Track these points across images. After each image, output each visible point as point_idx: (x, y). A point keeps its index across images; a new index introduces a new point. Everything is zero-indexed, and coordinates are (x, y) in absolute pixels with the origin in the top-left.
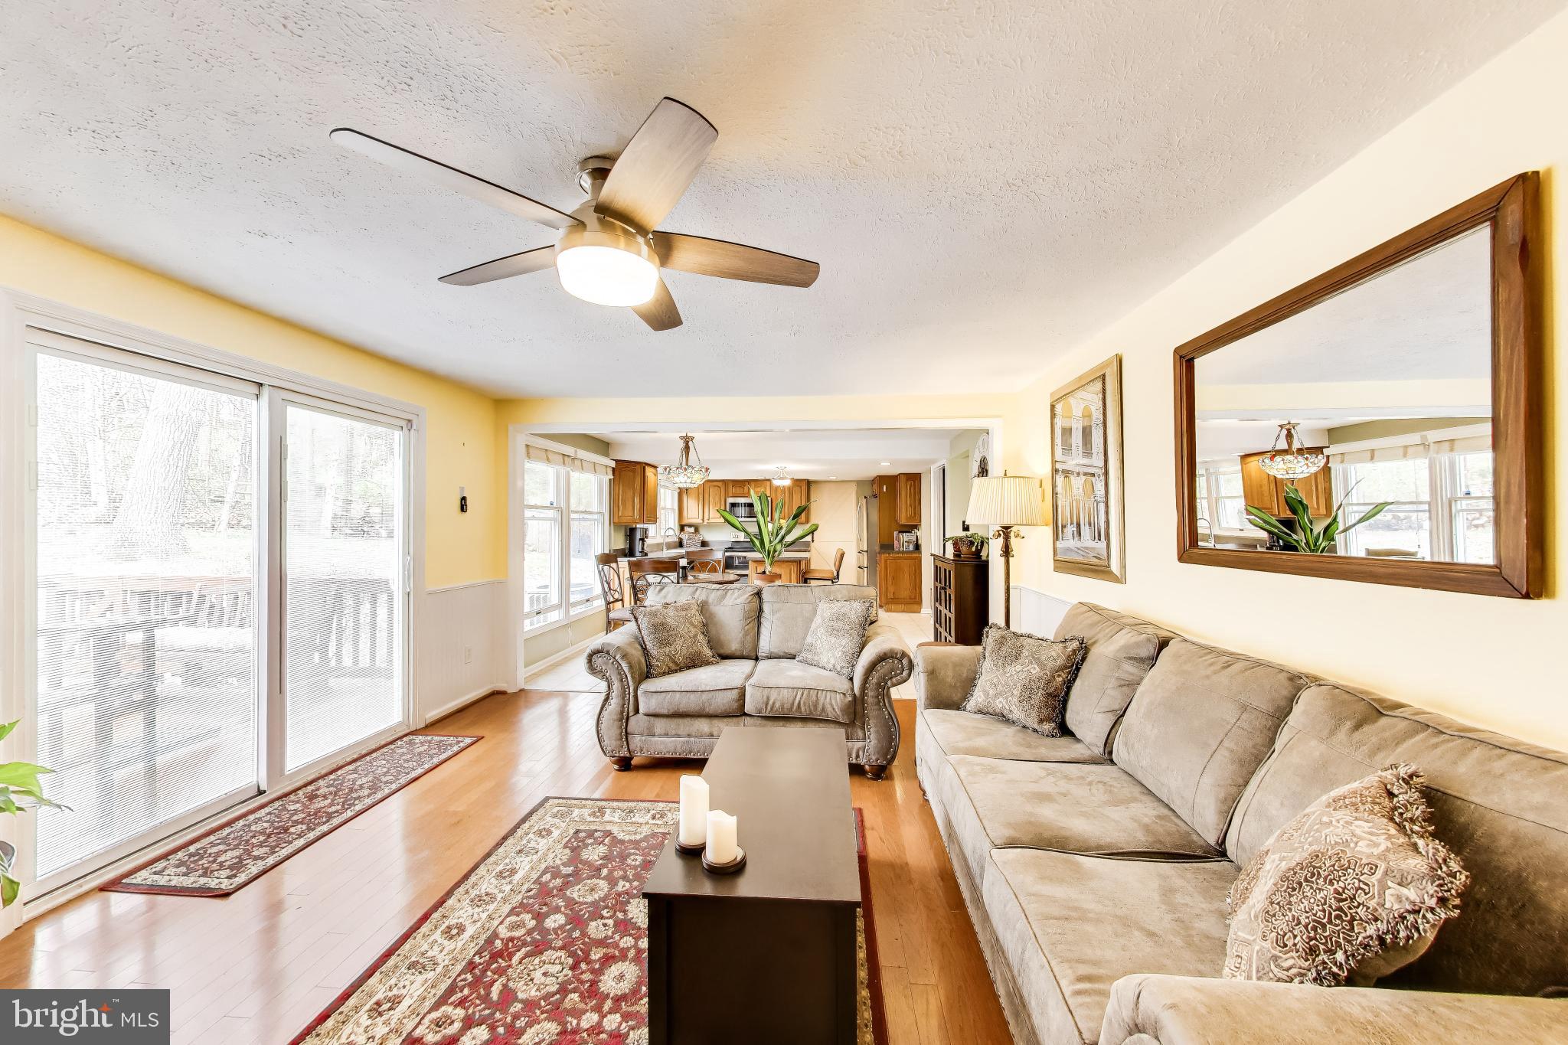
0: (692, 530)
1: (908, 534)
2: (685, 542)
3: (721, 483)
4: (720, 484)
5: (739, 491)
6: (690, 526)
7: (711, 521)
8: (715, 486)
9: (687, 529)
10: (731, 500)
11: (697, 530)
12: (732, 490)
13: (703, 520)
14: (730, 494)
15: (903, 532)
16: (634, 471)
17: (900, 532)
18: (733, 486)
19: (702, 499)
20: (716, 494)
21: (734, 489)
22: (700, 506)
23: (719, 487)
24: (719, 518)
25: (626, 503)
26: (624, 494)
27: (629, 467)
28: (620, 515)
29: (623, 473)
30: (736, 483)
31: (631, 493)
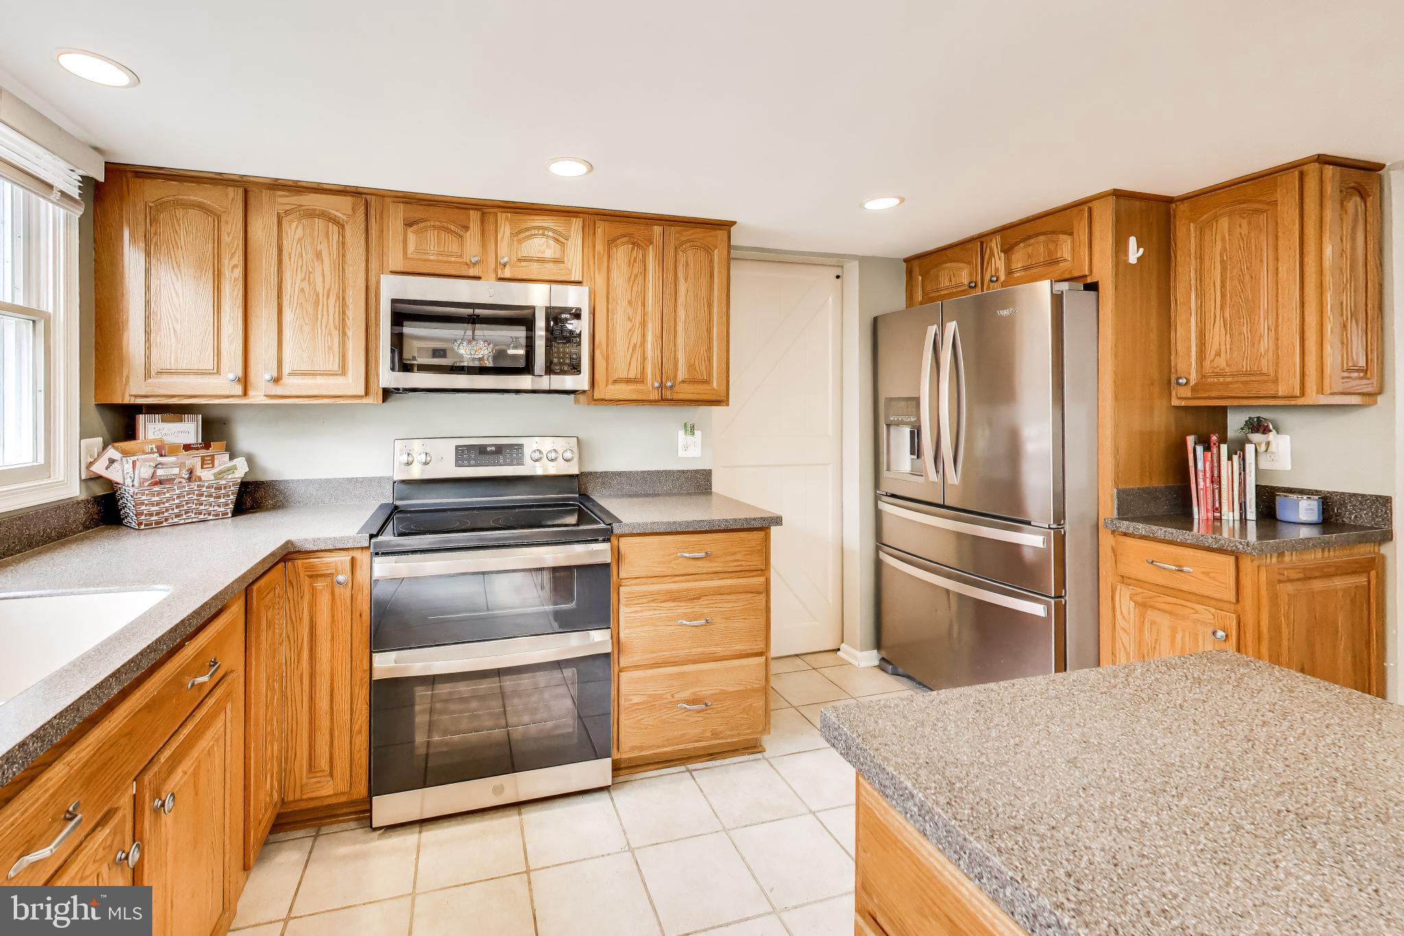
0: (187, 431)
3: (347, 201)
4: (340, 207)
5: (433, 245)
6: (173, 411)
7: (293, 385)
8: (311, 214)
9: (153, 429)
10: (392, 288)
11: (212, 437)
13: (245, 381)
14: (395, 260)
18: (409, 224)
19: (238, 273)
20: (318, 255)
21: (412, 237)
22: (226, 305)
23: (337, 221)
24: (331, 374)
30: (425, 209)
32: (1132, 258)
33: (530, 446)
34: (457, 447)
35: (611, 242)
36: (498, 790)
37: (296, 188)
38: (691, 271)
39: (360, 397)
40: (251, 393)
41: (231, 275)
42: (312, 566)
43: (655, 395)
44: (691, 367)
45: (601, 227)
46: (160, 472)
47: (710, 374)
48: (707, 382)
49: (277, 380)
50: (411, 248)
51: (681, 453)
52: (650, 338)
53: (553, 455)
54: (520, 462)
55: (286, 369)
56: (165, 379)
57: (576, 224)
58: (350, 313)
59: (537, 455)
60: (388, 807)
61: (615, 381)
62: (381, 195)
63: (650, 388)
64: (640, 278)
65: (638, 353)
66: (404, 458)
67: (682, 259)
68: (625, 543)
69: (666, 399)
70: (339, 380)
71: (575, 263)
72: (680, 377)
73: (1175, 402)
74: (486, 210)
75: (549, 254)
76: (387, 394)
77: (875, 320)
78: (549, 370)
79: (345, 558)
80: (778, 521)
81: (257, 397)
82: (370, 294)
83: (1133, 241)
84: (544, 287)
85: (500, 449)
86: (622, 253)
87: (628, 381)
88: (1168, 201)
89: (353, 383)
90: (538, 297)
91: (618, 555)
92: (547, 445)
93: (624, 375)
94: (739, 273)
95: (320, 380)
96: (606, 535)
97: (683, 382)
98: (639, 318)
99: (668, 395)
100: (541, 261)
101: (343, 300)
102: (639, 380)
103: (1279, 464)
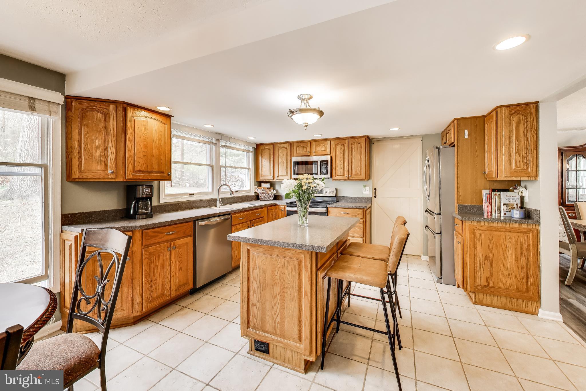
1: (508, 194)
2: (261, 197)
3: (287, 144)
4: (286, 145)
5: (302, 150)
6: (266, 182)
7: (280, 178)
8: (283, 147)
9: (263, 185)
10: (294, 159)
11: (270, 186)
12: (296, 151)
13: (274, 177)
14: (295, 154)
15: (499, 191)
16: (106, 113)
17: (494, 190)
18: (297, 147)
19: (273, 159)
20: (284, 155)
21: (298, 149)
22: (271, 165)
23: (286, 148)
24: (285, 176)
25: (92, 154)
26: (89, 141)
27: (96, 107)
28: (83, 168)
29: (87, 115)
30: (300, 144)
31: (101, 141)
32: (466, 136)
33: (324, 190)
35: (336, 145)
38: (356, 149)
40: (274, 179)
41: (272, 159)
42: (278, 207)
43: (347, 178)
44: (356, 172)
45: (334, 142)
46: (263, 192)
47: (361, 173)
48: (360, 175)
49: (278, 177)
50: (298, 151)
51: (364, 193)
52: (346, 166)
53: (330, 192)
54: (322, 193)
55: (279, 175)
56: (264, 177)
57: (329, 142)
58: (288, 165)
59: (326, 192)
61: (338, 175)
62: (293, 142)
64: (343, 152)
65: (343, 169)
67: (353, 146)
68: (330, 209)
71: (328, 152)
72: (353, 174)
74: (311, 142)
75: (323, 149)
78: (321, 174)
79: (283, 207)
81: (276, 180)
82: (291, 161)
83: (466, 132)
86: (339, 147)
87: (341, 175)
89: (288, 177)
90: (318, 159)
91: (329, 211)
92: (328, 190)
98: (343, 161)
99: (350, 178)
100: (322, 151)
101: (287, 162)
102: (344, 175)
103: (526, 200)
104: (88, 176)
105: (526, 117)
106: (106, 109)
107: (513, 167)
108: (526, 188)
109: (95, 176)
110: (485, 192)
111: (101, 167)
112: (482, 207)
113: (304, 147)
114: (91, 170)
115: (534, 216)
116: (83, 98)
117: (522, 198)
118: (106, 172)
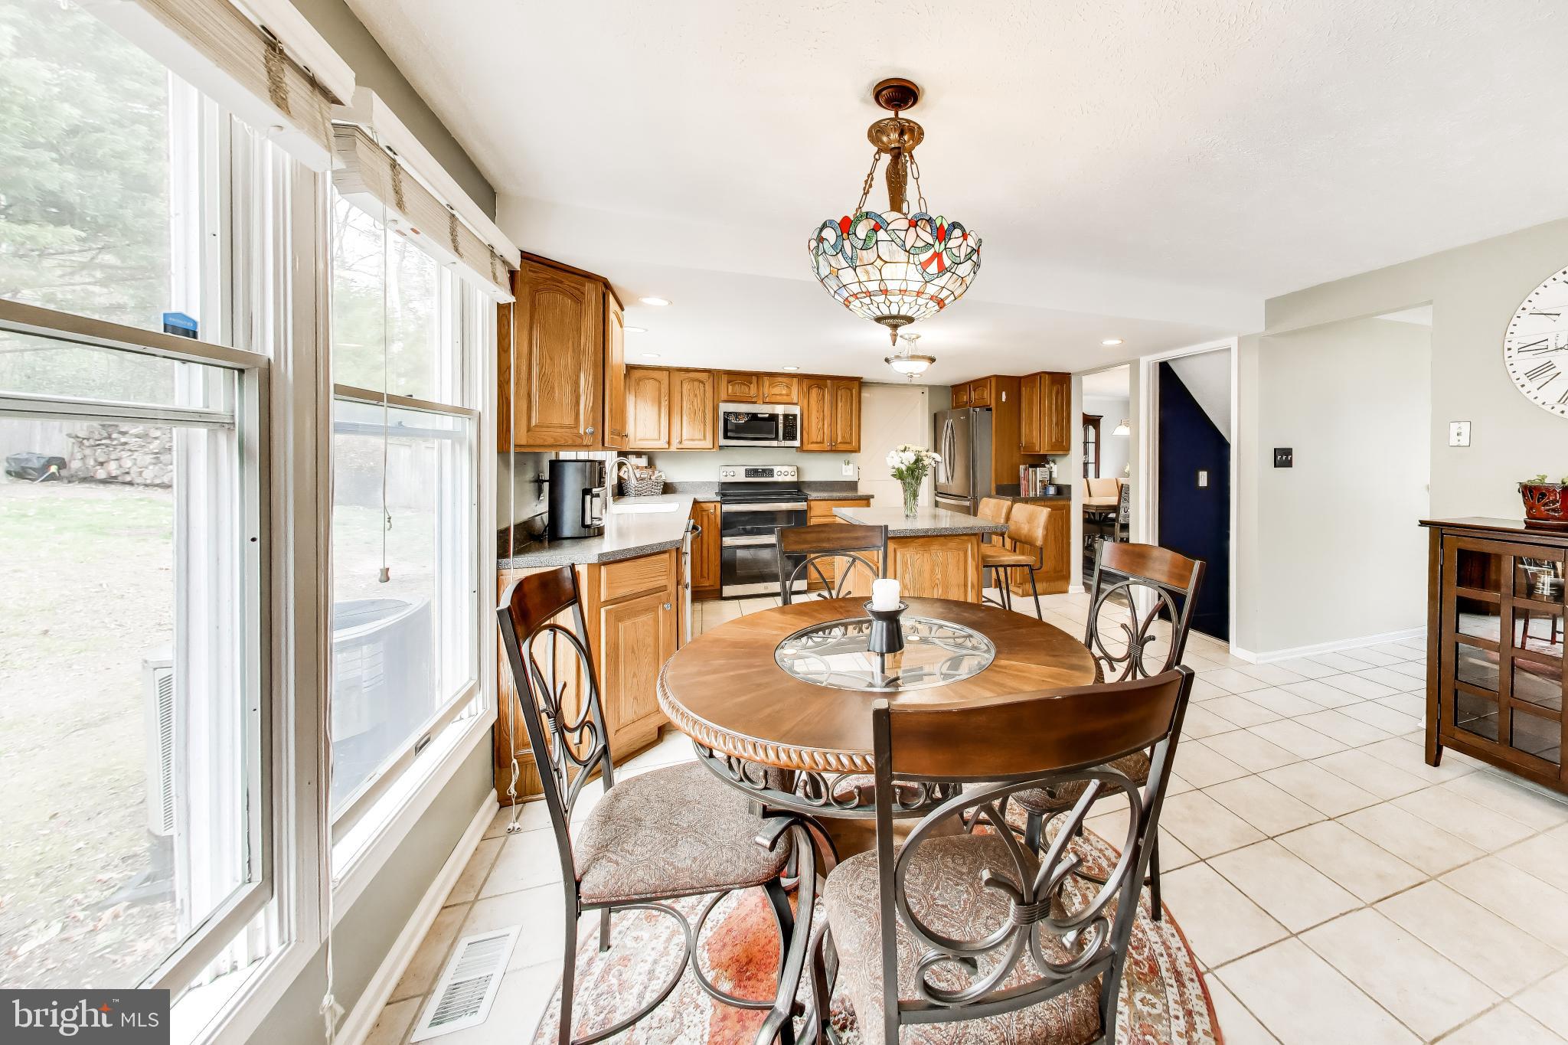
0: (643, 461)
2: (630, 486)
3: (705, 375)
4: (702, 377)
5: (738, 390)
6: (639, 453)
7: (687, 444)
8: (693, 380)
10: (723, 407)
11: (651, 464)
12: (725, 389)
13: (669, 443)
14: (724, 396)
15: (1035, 465)
16: (578, 299)
17: (1029, 464)
18: (729, 382)
19: (667, 403)
20: (696, 396)
21: (730, 387)
22: (663, 415)
23: (702, 382)
24: (700, 440)
25: (553, 388)
26: (548, 361)
27: (561, 282)
28: (533, 423)
29: (545, 297)
30: (734, 376)
31: (569, 361)
32: (1004, 400)
33: (776, 469)
34: (746, 470)
35: (809, 388)
36: (766, 588)
37: (687, 370)
38: (843, 399)
39: (710, 449)
40: (671, 447)
41: (664, 404)
42: (702, 507)
43: (829, 448)
44: (843, 437)
45: (806, 382)
46: (642, 476)
47: (851, 440)
48: (850, 443)
49: (681, 442)
50: (730, 391)
51: (844, 473)
52: (826, 426)
53: (786, 474)
54: (772, 476)
55: (684, 438)
56: (641, 442)
57: (795, 380)
58: (707, 416)
59: (779, 473)
60: (728, 590)
61: (812, 443)
62: (718, 371)
63: (826, 446)
64: (822, 401)
65: (821, 432)
66: (725, 474)
67: (839, 393)
68: (813, 503)
69: (834, 450)
70: (703, 442)
71: (795, 398)
72: (839, 441)
73: (1022, 453)
74: (759, 376)
75: (784, 392)
76: (721, 447)
77: (935, 415)
78: (785, 438)
79: (713, 505)
80: (873, 497)
81: (673, 448)
82: (715, 409)
83: (1004, 394)
84: (782, 406)
85: (764, 471)
86: (814, 392)
87: (817, 443)
88: (1020, 378)
89: (708, 444)
90: (780, 410)
91: (809, 507)
92: (784, 469)
93: (815, 441)
94: (865, 395)
95: (696, 442)
96: (806, 500)
97: (840, 443)
98: (821, 416)
99: (834, 448)
100: (781, 395)
101: (704, 412)
102: (822, 442)
103: (1054, 475)
104: (545, 440)
105: (1063, 386)
106: (579, 290)
107: (1054, 440)
108: (1054, 462)
109: (559, 441)
110: (1022, 467)
111: (568, 420)
112: (1019, 485)
113: (745, 384)
114: (548, 427)
115: (1065, 491)
116: (535, 258)
117: (1051, 473)
118: (576, 431)
